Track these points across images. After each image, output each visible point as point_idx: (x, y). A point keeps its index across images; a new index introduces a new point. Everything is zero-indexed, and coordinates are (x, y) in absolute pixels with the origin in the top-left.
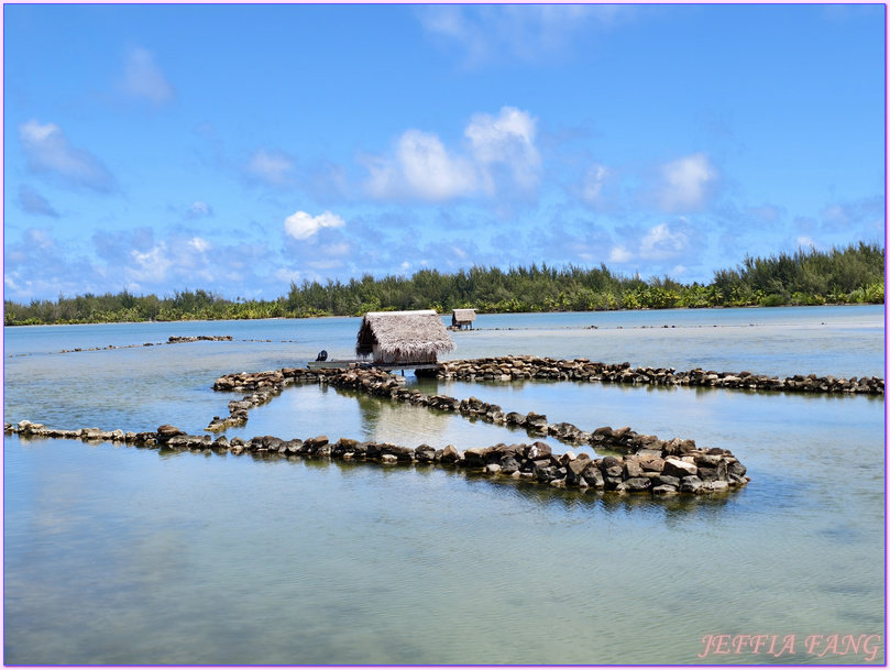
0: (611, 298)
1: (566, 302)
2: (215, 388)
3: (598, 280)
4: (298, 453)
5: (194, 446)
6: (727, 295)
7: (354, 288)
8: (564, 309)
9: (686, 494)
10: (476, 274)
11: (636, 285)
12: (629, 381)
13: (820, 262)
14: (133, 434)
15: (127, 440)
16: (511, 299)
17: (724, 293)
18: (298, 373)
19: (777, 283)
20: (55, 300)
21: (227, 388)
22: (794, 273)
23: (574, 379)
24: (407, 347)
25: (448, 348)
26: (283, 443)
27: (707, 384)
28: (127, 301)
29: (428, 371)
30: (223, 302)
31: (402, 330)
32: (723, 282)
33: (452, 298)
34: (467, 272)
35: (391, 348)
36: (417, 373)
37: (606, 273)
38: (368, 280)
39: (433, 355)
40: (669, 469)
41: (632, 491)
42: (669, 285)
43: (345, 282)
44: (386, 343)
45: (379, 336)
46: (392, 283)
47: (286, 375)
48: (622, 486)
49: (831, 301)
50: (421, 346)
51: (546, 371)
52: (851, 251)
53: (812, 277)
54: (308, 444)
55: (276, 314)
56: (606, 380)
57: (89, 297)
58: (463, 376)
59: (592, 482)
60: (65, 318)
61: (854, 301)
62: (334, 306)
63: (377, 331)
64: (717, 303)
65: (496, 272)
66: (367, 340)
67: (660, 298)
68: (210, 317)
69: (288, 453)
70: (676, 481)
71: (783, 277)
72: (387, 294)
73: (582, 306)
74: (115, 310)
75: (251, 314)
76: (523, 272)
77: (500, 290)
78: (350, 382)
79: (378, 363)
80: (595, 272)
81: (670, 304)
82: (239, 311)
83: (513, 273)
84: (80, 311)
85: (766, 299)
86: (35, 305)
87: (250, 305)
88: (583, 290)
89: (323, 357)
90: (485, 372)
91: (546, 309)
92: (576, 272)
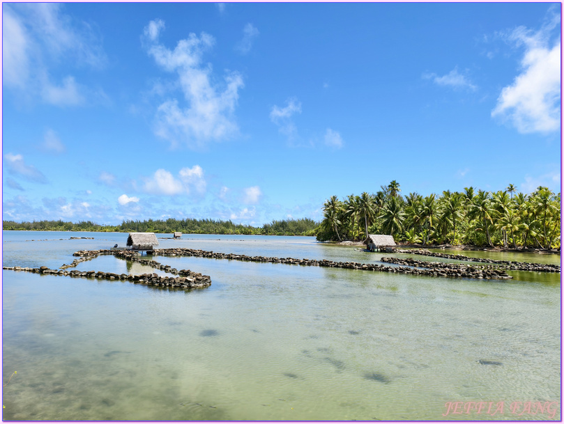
0: (231, 230)
1: (217, 231)
2: (73, 255)
3: (228, 225)
4: (84, 276)
5: (51, 273)
6: (267, 231)
7: (145, 223)
8: (216, 233)
9: (190, 287)
10: (188, 221)
11: (240, 227)
12: (210, 257)
13: (294, 223)
14: (32, 269)
15: (30, 271)
16: (199, 229)
17: (266, 231)
18: (105, 251)
19: (281, 229)
20: (31, 222)
21: (77, 255)
22: (286, 226)
23: (195, 256)
24: (142, 244)
25: (157, 245)
26: (80, 273)
27: (231, 258)
28: (61, 224)
29: (150, 252)
30: (97, 226)
31: (141, 239)
32: (265, 227)
33: (179, 228)
34: (185, 220)
35: (137, 244)
36: (147, 252)
37: (231, 223)
38: (150, 221)
39: (152, 247)
40: (187, 281)
41: (175, 287)
42: (250, 227)
43: (142, 221)
44: (136, 242)
45: (134, 240)
46: (159, 222)
47: (101, 252)
48: (173, 286)
49: (296, 235)
50: (147, 244)
51: (188, 253)
52: (303, 220)
53: (291, 227)
54: (88, 273)
55: (116, 231)
56: (204, 256)
57: (46, 221)
58: (160, 254)
59: (165, 284)
60: (35, 228)
61: (302, 235)
62: (138, 229)
63: (133, 238)
64: (263, 234)
65: (195, 220)
66: (130, 242)
67: (247, 231)
68: (92, 231)
69: (82, 276)
70: (188, 284)
71: (283, 227)
72: (157, 226)
73: (222, 233)
74: (55, 226)
75: (107, 230)
76: (204, 220)
77: (196, 226)
78: (121, 255)
79: (133, 249)
80: (227, 222)
81: (249, 233)
82: (102, 229)
83: (200, 221)
84: (42, 226)
85: (278, 233)
86: (23, 223)
87: (107, 227)
88: (223, 228)
89: (116, 246)
90: (168, 253)
91: (211, 233)
92: (221, 222)
